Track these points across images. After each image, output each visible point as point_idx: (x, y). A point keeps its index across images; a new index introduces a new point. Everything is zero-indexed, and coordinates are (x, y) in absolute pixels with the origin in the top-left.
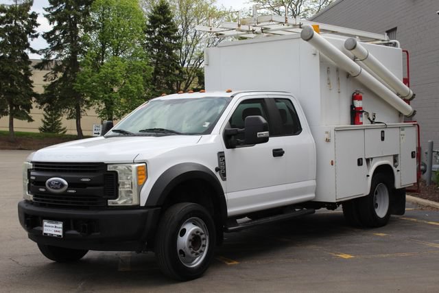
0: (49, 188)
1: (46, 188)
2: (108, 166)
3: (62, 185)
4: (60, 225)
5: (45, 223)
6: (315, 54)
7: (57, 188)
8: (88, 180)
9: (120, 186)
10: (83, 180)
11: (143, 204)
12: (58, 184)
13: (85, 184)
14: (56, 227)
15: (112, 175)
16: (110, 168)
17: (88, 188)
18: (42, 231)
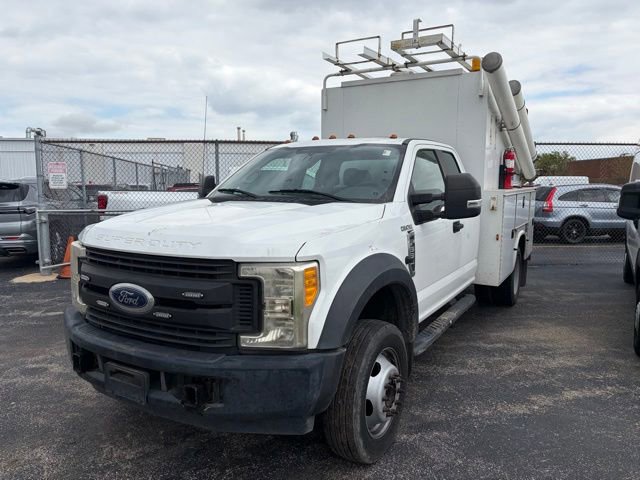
0: (115, 302)
1: (109, 302)
2: (242, 267)
3: (142, 300)
6: (481, 96)
7: (131, 305)
8: (197, 295)
9: (267, 310)
10: (188, 295)
11: (313, 344)
12: (134, 297)
16: (245, 272)
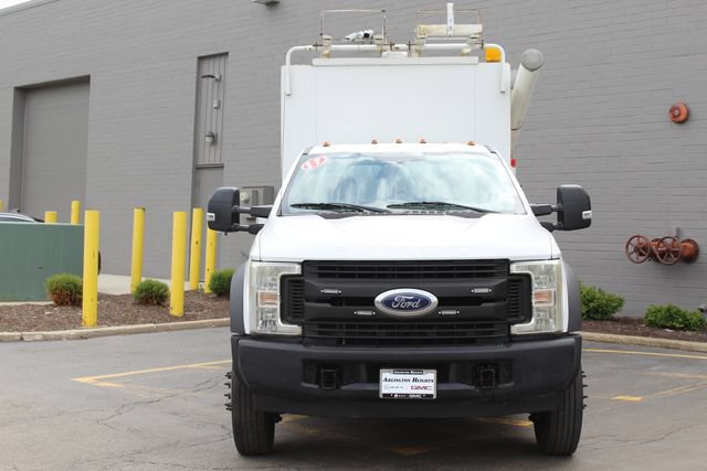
0: (385, 309)
1: (376, 310)
2: (512, 265)
3: (425, 302)
4: (431, 375)
5: (385, 374)
7: (411, 308)
8: (486, 290)
10: (477, 291)
11: (565, 328)
12: (414, 300)
13: (479, 299)
14: (415, 380)
15: (521, 280)
16: (514, 269)
17: (484, 305)
18: (378, 392)
